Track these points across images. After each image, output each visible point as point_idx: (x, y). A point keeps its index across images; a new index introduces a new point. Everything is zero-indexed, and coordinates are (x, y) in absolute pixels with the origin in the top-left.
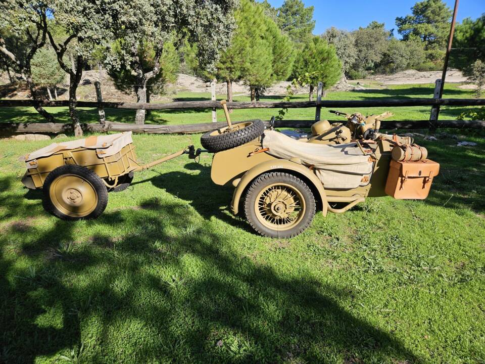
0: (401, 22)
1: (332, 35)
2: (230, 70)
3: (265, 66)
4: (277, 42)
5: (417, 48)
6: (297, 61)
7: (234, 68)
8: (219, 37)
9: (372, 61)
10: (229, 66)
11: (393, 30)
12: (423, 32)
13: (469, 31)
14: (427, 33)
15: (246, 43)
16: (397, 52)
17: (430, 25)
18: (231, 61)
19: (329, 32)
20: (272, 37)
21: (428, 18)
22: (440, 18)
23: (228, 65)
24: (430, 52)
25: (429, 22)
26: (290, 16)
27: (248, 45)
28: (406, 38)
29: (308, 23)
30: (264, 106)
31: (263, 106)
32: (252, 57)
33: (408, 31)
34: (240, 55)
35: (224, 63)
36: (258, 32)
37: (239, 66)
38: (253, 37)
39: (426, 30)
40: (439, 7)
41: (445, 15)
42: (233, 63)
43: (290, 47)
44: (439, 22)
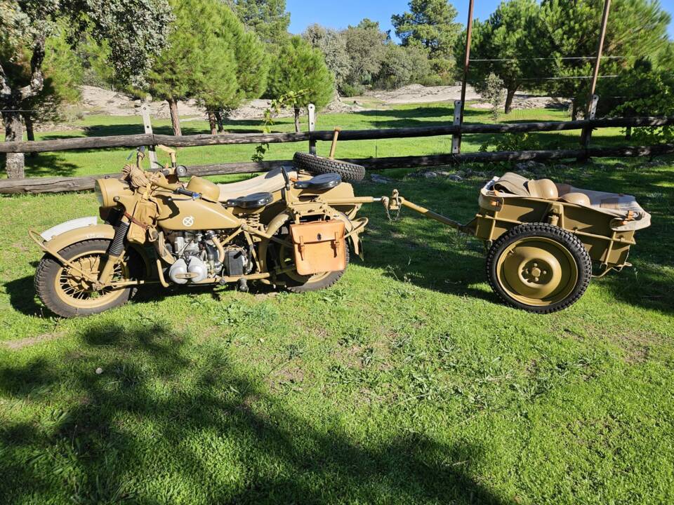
0: (399, 21)
1: (316, 34)
2: (172, 82)
3: (226, 78)
4: (241, 41)
5: (420, 56)
6: (272, 71)
7: (178, 80)
8: (145, 32)
9: (369, 72)
10: (169, 77)
11: (389, 31)
12: (424, 34)
13: (478, 35)
14: (429, 37)
15: (193, 42)
16: (398, 61)
17: (431, 27)
18: (171, 69)
19: (312, 31)
20: (231, 35)
21: (429, 17)
22: (442, 18)
23: (167, 75)
24: (434, 61)
25: (430, 23)
26: (254, 5)
27: (196, 45)
28: (406, 43)
29: (281, 16)
30: (234, 141)
31: (231, 141)
32: (205, 63)
33: (407, 34)
34: (185, 60)
35: (160, 71)
36: (209, 26)
37: (186, 77)
38: (204, 34)
39: (428, 33)
40: (441, 4)
41: (448, 15)
42: (175, 73)
43: (259, 50)
44: (442, 23)
